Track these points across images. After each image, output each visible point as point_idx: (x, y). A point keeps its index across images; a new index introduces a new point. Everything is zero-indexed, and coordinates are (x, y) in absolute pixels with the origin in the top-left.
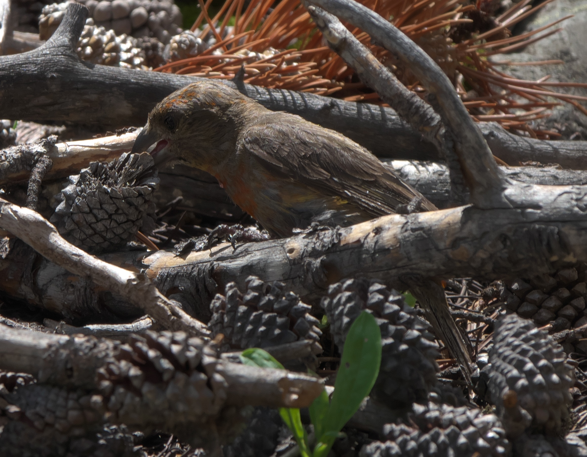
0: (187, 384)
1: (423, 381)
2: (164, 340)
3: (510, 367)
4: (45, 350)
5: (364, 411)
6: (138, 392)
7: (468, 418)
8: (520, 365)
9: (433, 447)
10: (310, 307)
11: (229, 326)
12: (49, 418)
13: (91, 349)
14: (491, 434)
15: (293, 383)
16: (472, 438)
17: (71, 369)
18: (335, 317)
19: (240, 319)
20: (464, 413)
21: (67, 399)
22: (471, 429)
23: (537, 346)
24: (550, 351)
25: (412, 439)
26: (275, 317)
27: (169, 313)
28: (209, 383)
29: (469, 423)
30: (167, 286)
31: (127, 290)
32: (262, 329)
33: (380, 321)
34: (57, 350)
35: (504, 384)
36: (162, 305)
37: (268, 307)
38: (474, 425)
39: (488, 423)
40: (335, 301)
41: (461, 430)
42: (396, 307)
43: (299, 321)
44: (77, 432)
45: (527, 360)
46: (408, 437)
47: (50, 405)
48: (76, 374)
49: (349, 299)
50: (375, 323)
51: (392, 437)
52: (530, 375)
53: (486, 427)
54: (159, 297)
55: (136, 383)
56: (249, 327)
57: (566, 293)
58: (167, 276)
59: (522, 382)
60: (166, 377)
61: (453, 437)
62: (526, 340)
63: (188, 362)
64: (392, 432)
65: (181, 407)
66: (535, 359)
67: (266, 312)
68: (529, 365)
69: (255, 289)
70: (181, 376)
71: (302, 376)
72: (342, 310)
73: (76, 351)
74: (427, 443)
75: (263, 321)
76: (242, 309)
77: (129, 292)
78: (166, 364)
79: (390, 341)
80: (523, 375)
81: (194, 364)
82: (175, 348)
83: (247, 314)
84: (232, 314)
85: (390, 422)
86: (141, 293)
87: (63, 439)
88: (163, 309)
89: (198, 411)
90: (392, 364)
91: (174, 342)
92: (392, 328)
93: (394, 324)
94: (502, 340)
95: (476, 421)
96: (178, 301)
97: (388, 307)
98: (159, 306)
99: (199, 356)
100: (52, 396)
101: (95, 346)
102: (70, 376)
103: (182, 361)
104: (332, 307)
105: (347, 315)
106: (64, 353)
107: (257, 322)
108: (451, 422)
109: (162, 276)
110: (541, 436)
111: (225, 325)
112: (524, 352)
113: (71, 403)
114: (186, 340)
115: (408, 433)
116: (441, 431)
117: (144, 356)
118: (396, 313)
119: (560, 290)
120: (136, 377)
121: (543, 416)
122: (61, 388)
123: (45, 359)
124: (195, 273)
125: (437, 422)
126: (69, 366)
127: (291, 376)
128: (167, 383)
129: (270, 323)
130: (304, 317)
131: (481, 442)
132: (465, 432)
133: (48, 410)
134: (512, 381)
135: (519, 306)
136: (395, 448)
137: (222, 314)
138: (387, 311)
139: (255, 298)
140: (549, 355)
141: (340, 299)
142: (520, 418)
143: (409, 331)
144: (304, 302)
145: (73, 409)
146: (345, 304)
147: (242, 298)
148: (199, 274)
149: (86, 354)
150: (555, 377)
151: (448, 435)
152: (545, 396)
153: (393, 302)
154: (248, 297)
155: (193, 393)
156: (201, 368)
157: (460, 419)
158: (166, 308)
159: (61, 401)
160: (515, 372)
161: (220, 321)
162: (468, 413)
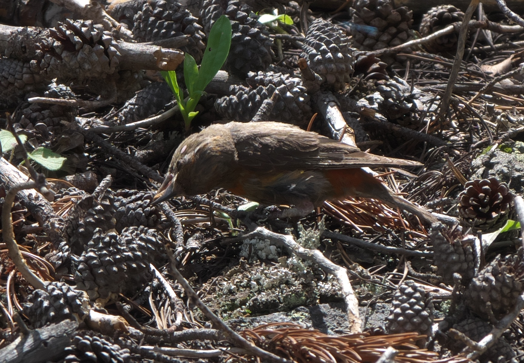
0: (91, 52)
1: (261, 60)
3: (312, 49)
4: (9, 36)
6: (59, 57)
7: (281, 79)
8: (317, 47)
9: (257, 98)
10: (197, 19)
11: (144, 30)
12: (11, 79)
13: (38, 34)
14: (295, 89)
15: (164, 54)
16: (283, 91)
17: (25, 47)
18: (206, 21)
19: (150, 25)
20: (280, 76)
21: (22, 68)
22: (283, 86)
23: (330, 36)
24: (338, 38)
25: (245, 93)
26: (172, 24)
27: (111, 26)
28: (106, 51)
29: (281, 82)
30: (119, 15)
31: (85, 12)
32: (164, 31)
33: (233, 22)
34: (16, 35)
35: (308, 59)
36: (107, 21)
37: (168, 18)
38: (285, 84)
39: (294, 82)
40: (206, 11)
41: (276, 87)
42: (244, 14)
43: (188, 26)
44: (29, 88)
45: (323, 44)
46: (243, 92)
47: (11, 71)
48: (28, 50)
49: (215, 9)
50: (230, 23)
51: (234, 92)
52: (324, 52)
53: (292, 85)
54: (105, 16)
55: (57, 51)
56: (156, 30)
58: (120, 8)
59: (319, 57)
60: (77, 47)
61: (271, 91)
62: (324, 33)
63: (92, 37)
64: (234, 89)
65: (87, 66)
66: (328, 43)
67: (166, 21)
68: (324, 47)
69: (160, 6)
70: (86, 46)
71: (171, 50)
72: (211, 16)
73: (28, 35)
74: (255, 95)
75: (165, 26)
76: (152, 19)
78: (77, 39)
79: (239, 34)
80: (319, 53)
81: (95, 40)
82: (84, 29)
83: (154, 22)
84: (145, 22)
85: (234, 84)
86: (94, 14)
87: (20, 92)
88: (107, 23)
89: (98, 69)
90: (239, 49)
91: (83, 25)
92: (241, 26)
93: (243, 24)
94: (310, 33)
95: (286, 81)
96: (126, 23)
97: (239, 13)
98: (105, 21)
99: (100, 35)
100: (13, 65)
101: (40, 32)
102: (25, 52)
103: (88, 37)
104: (205, 15)
105: (213, 19)
106: (20, 37)
107: (161, 27)
108: (270, 81)
109: (116, 8)
111: (141, 29)
112: (321, 39)
113: (25, 70)
114: (92, 24)
115: (243, 90)
116: (263, 87)
117: (64, 33)
118: (245, 17)
119: (390, 28)
120: (58, 46)
121: (331, 79)
122: (19, 61)
123: (8, 41)
124: (136, 5)
125: (262, 82)
126: (23, 45)
127: (163, 50)
128: (78, 51)
129: (169, 28)
130: (192, 25)
131: (289, 94)
132: (278, 88)
133: (10, 74)
134: (313, 56)
135: (364, 40)
136: (235, 98)
137: (140, 23)
138: (238, 16)
139: (160, 11)
140: (337, 40)
141: (210, 9)
142: (314, 79)
143: (253, 29)
144: (193, 15)
145: (26, 73)
146: (212, 12)
147: (152, 12)
148: (138, 5)
149: (34, 38)
150: (340, 55)
151: (267, 90)
152: (333, 66)
153: (243, 11)
154: (156, 11)
155: (95, 58)
156: (101, 42)
157: (276, 80)
158: (109, 22)
159: (18, 68)
160: (314, 51)
161: (138, 27)
162: (282, 76)
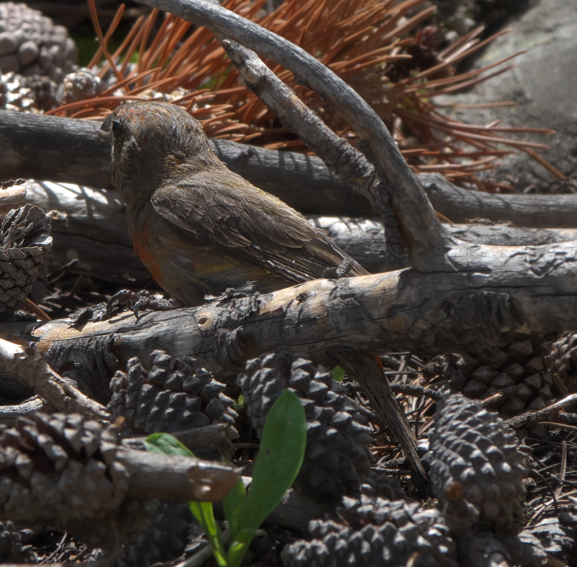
0: (83, 474)
1: (354, 470)
2: (56, 424)
3: (454, 455)
5: (286, 505)
6: (26, 484)
7: (406, 512)
8: (466, 452)
9: (366, 547)
10: (224, 385)
11: (131, 408)
14: (432, 532)
15: (205, 472)
16: (411, 536)
18: (253, 397)
19: (144, 399)
20: (402, 507)
22: (410, 526)
23: (485, 431)
24: (500, 435)
25: (342, 537)
26: (184, 397)
27: (63, 392)
28: (108, 473)
29: (407, 518)
30: (60, 362)
31: (14, 366)
32: (169, 410)
33: (305, 402)
35: (447, 474)
36: (55, 383)
37: (176, 386)
38: (413, 521)
39: (429, 519)
40: (253, 378)
41: (398, 526)
42: (323, 386)
43: (212, 402)
45: (474, 446)
46: (337, 535)
49: (269, 377)
50: (299, 403)
51: (318, 534)
52: (478, 463)
53: (427, 523)
54: (51, 374)
55: (24, 473)
56: (155, 409)
57: (519, 370)
58: (60, 350)
59: (469, 471)
60: (58, 466)
61: (389, 535)
62: (473, 424)
63: (83, 448)
64: (319, 528)
65: (76, 501)
66: (483, 445)
67: (174, 391)
68: (477, 453)
69: (161, 364)
70: (76, 465)
71: (216, 465)
72: (262, 389)
74: (359, 541)
75: (171, 401)
76: (147, 387)
77: (17, 368)
78: (58, 451)
79: (316, 424)
80: (470, 464)
81: (90, 452)
82: (69, 433)
83: (152, 393)
84: (135, 393)
85: (316, 518)
86: (30, 370)
88: (55, 387)
89: (95, 504)
90: (318, 451)
91: (68, 426)
92: (319, 409)
93: (321, 404)
94: (445, 423)
95: (415, 517)
96: (73, 378)
97: (314, 385)
98: (51, 385)
99: (97, 442)
103: (77, 447)
104: (249, 386)
105: (267, 394)
107: (164, 402)
108: (387, 517)
109: (54, 350)
110: (490, 534)
111: (127, 406)
112: (470, 437)
114: (82, 423)
115: (337, 531)
116: (375, 528)
117: (33, 441)
118: (323, 392)
119: (513, 366)
120: (24, 466)
121: (492, 510)
124: (92, 347)
125: (371, 518)
127: (203, 464)
128: (60, 473)
129: (179, 404)
130: (218, 397)
131: (421, 540)
132: (402, 529)
134: (457, 470)
135: (465, 385)
136: (322, 548)
137: (124, 394)
138: (313, 390)
139: (161, 374)
140: (499, 440)
141: (259, 376)
142: (466, 513)
143: (339, 413)
144: (217, 380)
146: (264, 382)
147: (146, 375)
148: (97, 347)
150: (506, 466)
151: (383, 533)
152: (495, 487)
153: (320, 380)
154: (153, 374)
155: (90, 484)
156: (99, 455)
157: (397, 514)
158: (59, 386)
160: (460, 460)
161: (121, 402)
162: (406, 507)
